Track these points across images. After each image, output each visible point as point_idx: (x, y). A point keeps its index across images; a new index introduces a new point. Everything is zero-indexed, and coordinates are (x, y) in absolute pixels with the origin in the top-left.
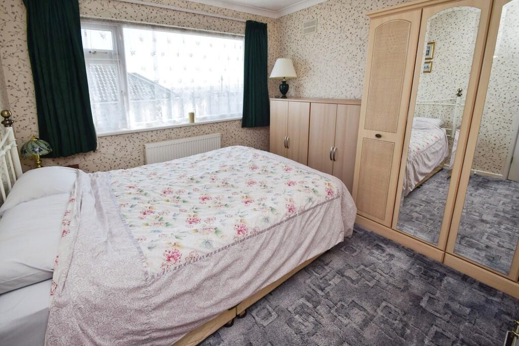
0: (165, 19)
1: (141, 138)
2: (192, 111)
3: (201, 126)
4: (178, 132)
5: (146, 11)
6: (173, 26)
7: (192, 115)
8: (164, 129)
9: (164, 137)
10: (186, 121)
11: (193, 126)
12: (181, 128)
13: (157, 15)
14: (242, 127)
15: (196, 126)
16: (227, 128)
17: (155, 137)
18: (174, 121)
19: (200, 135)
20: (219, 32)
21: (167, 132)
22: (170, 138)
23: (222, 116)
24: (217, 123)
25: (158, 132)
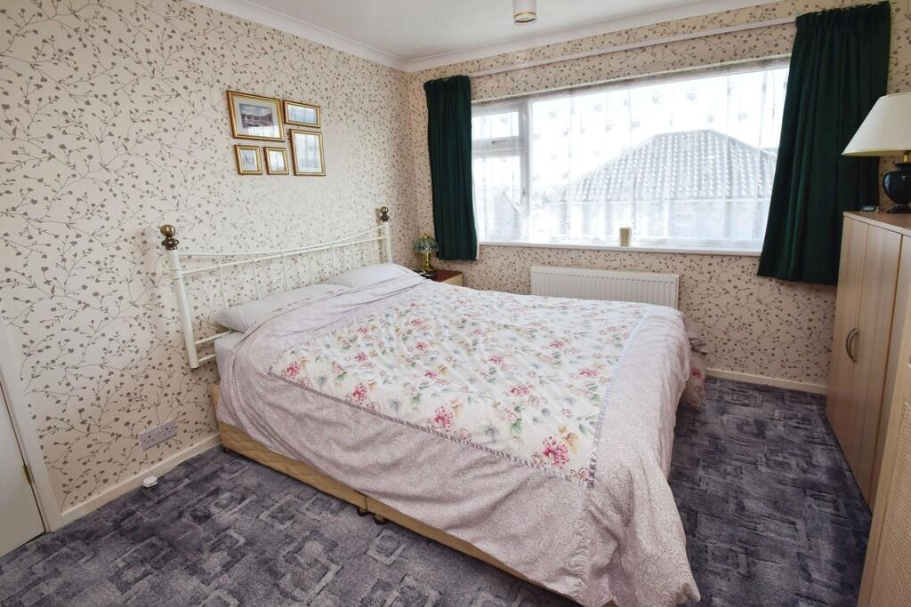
0: (584, 74)
1: (534, 256)
2: (625, 225)
3: (641, 255)
4: (593, 257)
5: (554, 71)
6: (598, 82)
7: (625, 234)
8: (569, 249)
9: (569, 261)
10: (614, 241)
11: (624, 252)
12: (598, 251)
13: (571, 73)
14: (758, 275)
15: (631, 253)
16: (711, 269)
17: (553, 259)
18: (596, 239)
19: (637, 271)
20: (707, 66)
21: (573, 254)
22: (579, 266)
23: (709, 243)
24: (684, 254)
25: (560, 252)
